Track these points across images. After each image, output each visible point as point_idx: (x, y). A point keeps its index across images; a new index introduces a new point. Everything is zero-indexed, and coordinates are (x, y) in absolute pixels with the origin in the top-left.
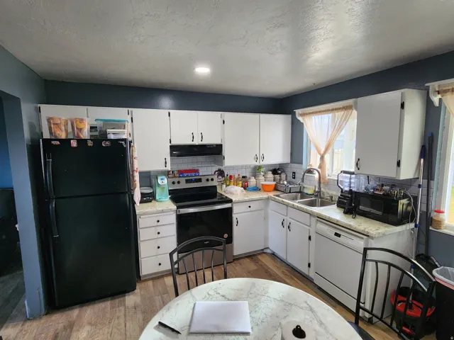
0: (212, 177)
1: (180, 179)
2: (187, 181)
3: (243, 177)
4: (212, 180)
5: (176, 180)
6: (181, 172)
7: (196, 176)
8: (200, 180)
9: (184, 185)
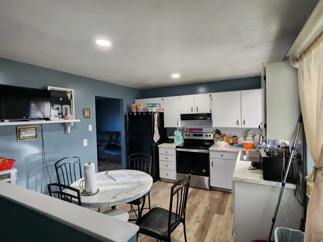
0: (210, 134)
1: (190, 133)
2: (194, 135)
3: (234, 136)
4: (210, 136)
5: (188, 134)
6: (191, 129)
7: (200, 132)
8: (202, 135)
9: (192, 137)
